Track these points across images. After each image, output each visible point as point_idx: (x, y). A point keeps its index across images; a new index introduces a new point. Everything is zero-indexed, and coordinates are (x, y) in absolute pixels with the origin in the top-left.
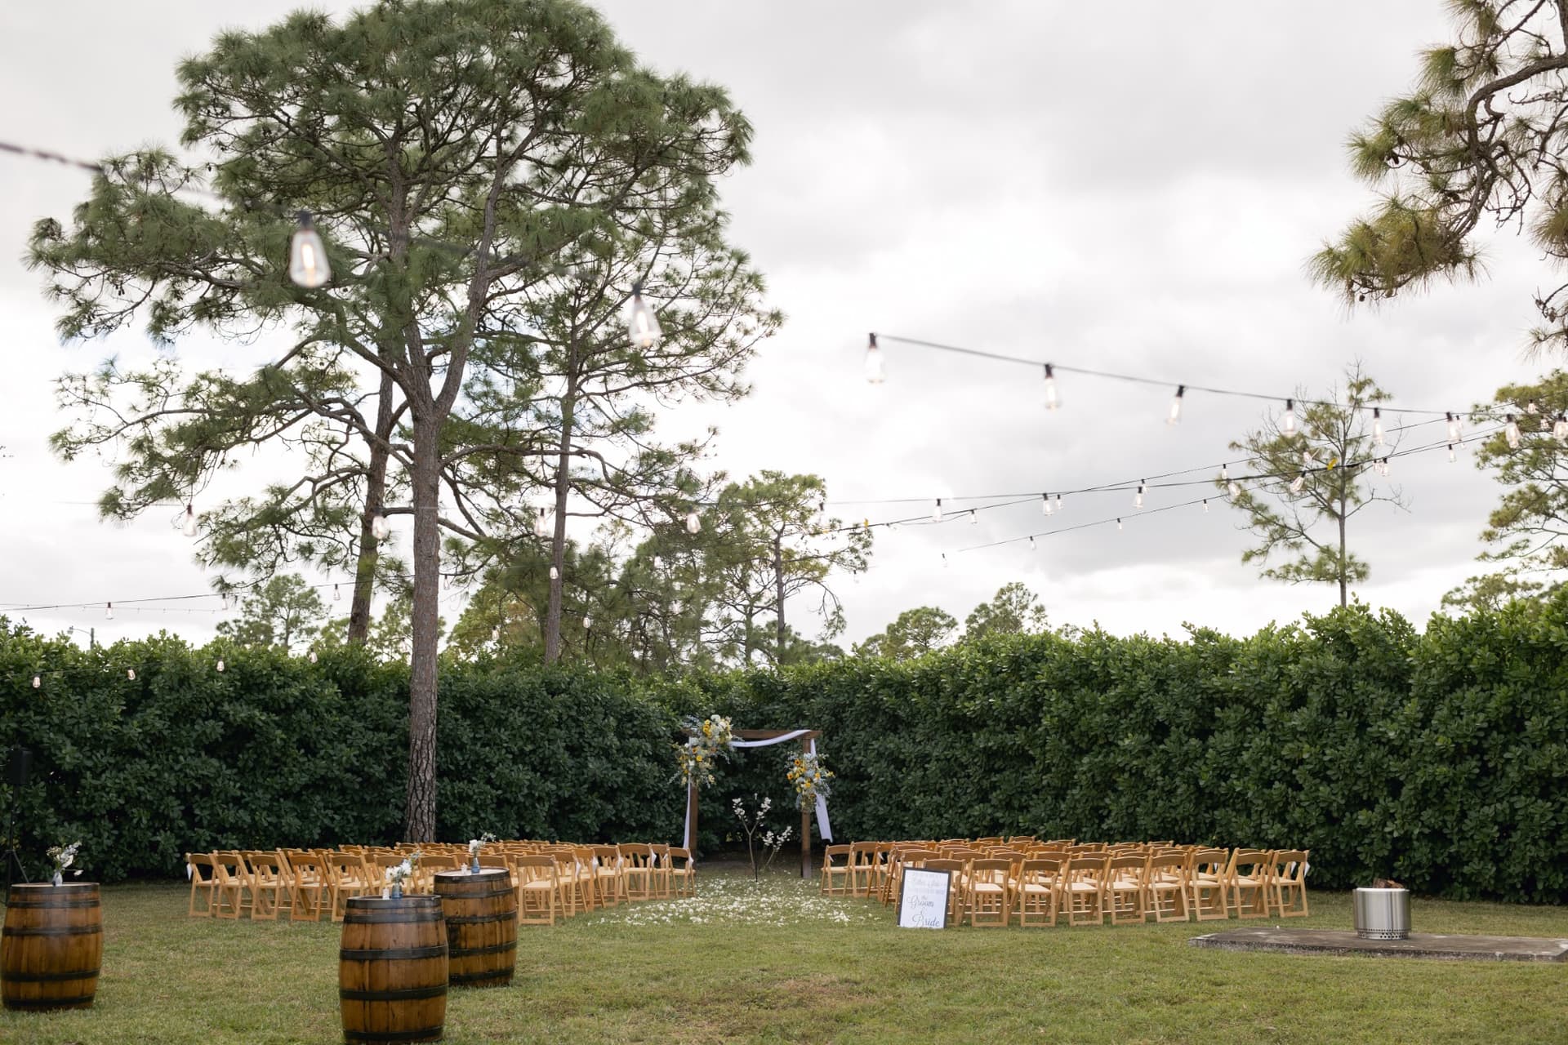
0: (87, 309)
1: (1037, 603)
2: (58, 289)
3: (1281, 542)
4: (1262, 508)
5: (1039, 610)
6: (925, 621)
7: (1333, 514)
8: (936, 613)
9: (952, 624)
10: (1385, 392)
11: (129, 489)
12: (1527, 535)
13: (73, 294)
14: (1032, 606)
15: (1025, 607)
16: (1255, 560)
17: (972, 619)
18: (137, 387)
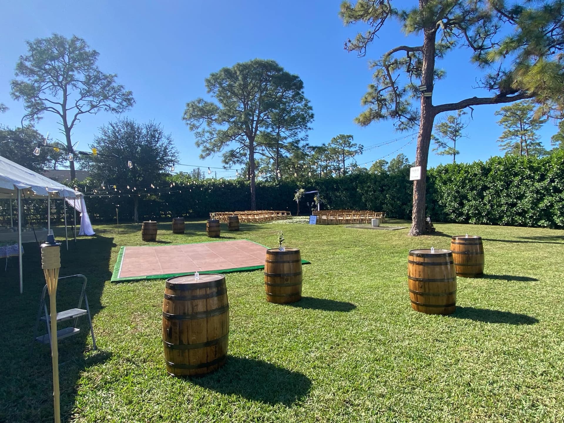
0: (194, 125)
1: (406, 158)
2: (187, 124)
3: (441, 147)
4: (437, 139)
5: (407, 159)
6: (382, 163)
7: (454, 140)
8: (384, 161)
9: (387, 163)
10: (466, 112)
11: (204, 154)
12: (511, 140)
13: (190, 124)
14: (405, 158)
15: (403, 159)
16: (435, 151)
17: (391, 162)
18: (208, 133)
